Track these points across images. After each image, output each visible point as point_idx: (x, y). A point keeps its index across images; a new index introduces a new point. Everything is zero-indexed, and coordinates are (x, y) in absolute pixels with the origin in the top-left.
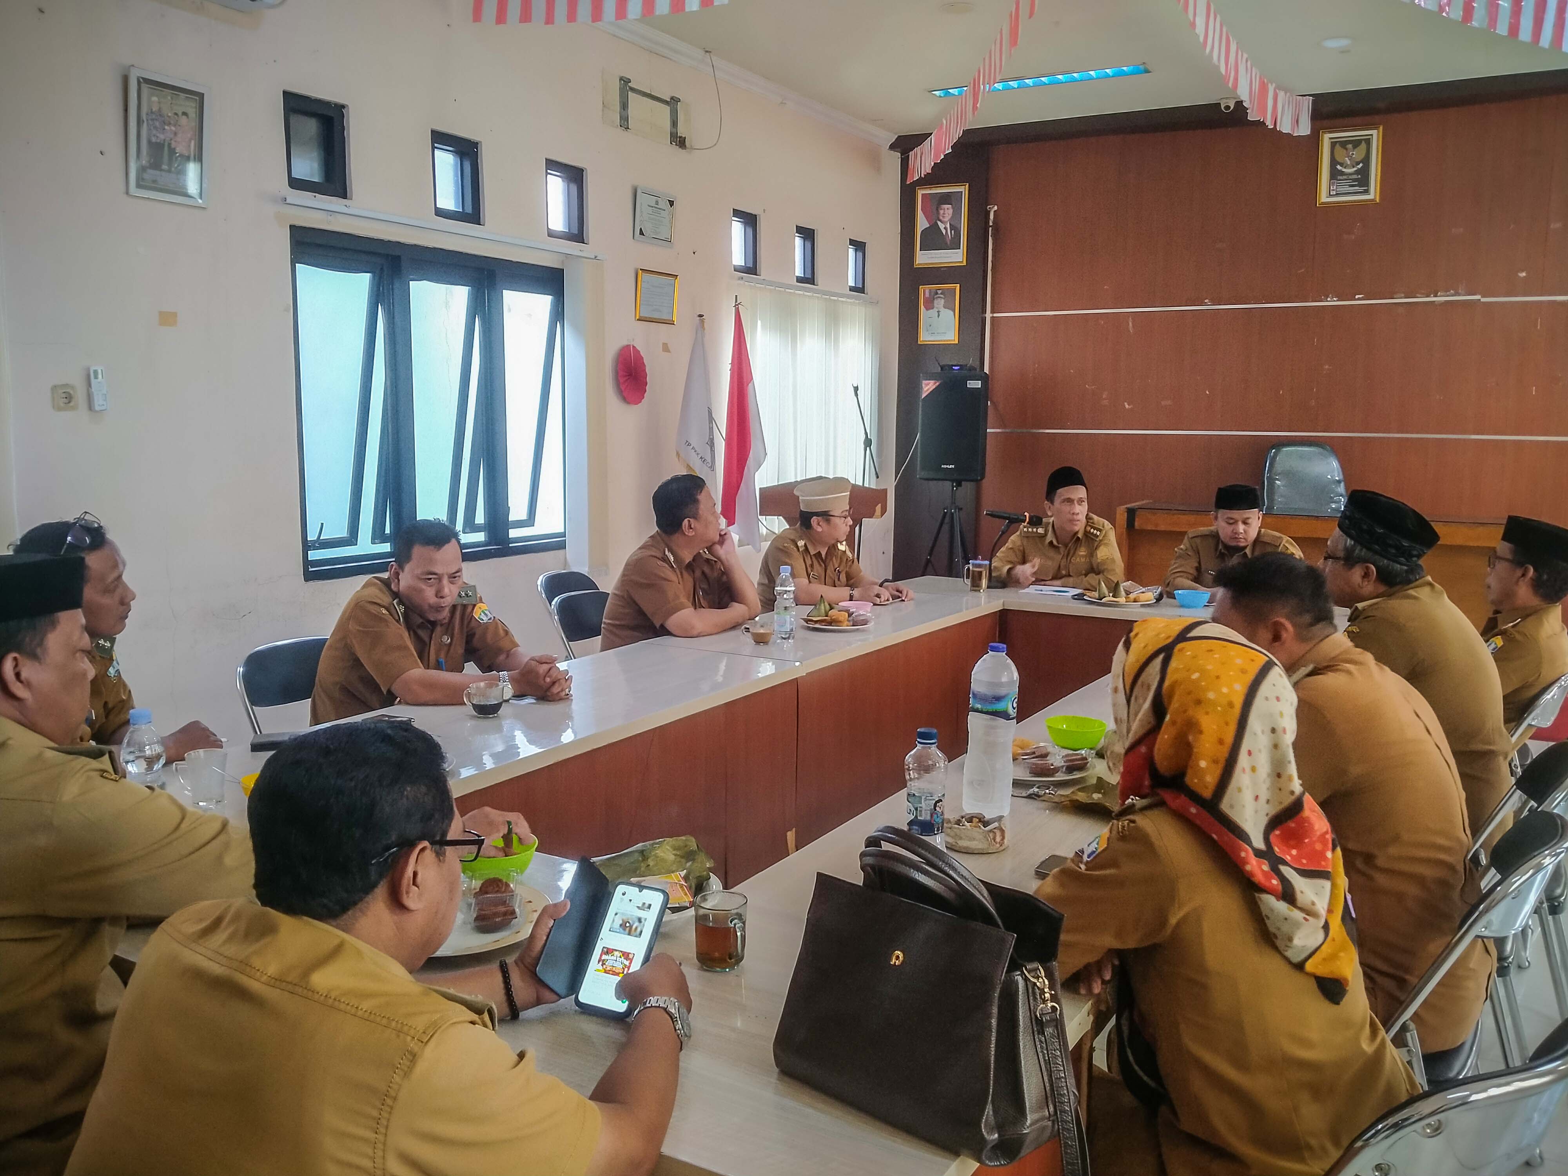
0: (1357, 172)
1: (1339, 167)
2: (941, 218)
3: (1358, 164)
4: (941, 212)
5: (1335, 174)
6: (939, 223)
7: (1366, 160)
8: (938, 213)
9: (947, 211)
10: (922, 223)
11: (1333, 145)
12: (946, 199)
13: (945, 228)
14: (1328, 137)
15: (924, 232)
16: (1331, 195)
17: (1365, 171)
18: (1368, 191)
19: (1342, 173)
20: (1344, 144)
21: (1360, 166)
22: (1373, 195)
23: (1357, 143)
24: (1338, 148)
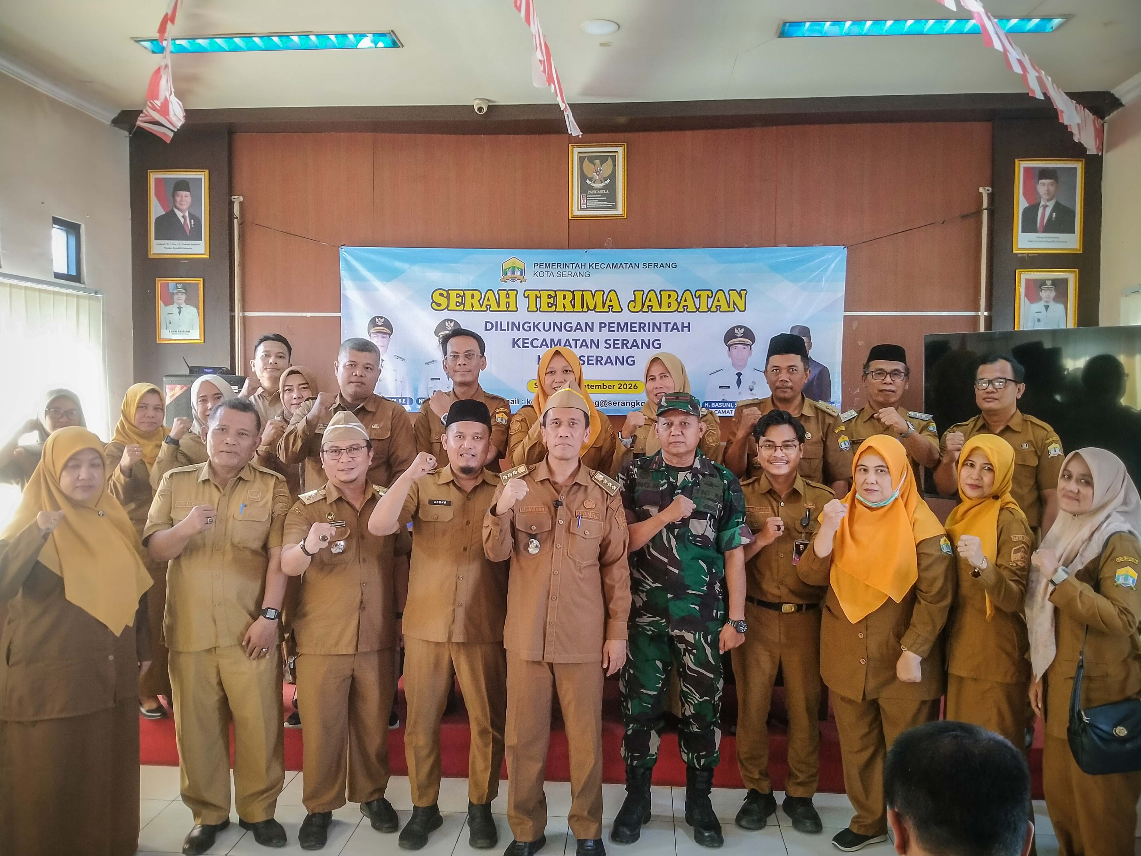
0: (605, 188)
1: (588, 181)
2: (178, 205)
3: (605, 179)
4: (178, 199)
6: (176, 211)
7: (613, 176)
8: (174, 200)
9: (185, 198)
11: (582, 160)
12: (182, 185)
14: (577, 151)
15: (158, 220)
16: (581, 209)
17: (612, 187)
18: (615, 207)
19: (591, 188)
20: (592, 159)
21: (608, 181)
22: (619, 211)
23: (604, 159)
24: (586, 163)
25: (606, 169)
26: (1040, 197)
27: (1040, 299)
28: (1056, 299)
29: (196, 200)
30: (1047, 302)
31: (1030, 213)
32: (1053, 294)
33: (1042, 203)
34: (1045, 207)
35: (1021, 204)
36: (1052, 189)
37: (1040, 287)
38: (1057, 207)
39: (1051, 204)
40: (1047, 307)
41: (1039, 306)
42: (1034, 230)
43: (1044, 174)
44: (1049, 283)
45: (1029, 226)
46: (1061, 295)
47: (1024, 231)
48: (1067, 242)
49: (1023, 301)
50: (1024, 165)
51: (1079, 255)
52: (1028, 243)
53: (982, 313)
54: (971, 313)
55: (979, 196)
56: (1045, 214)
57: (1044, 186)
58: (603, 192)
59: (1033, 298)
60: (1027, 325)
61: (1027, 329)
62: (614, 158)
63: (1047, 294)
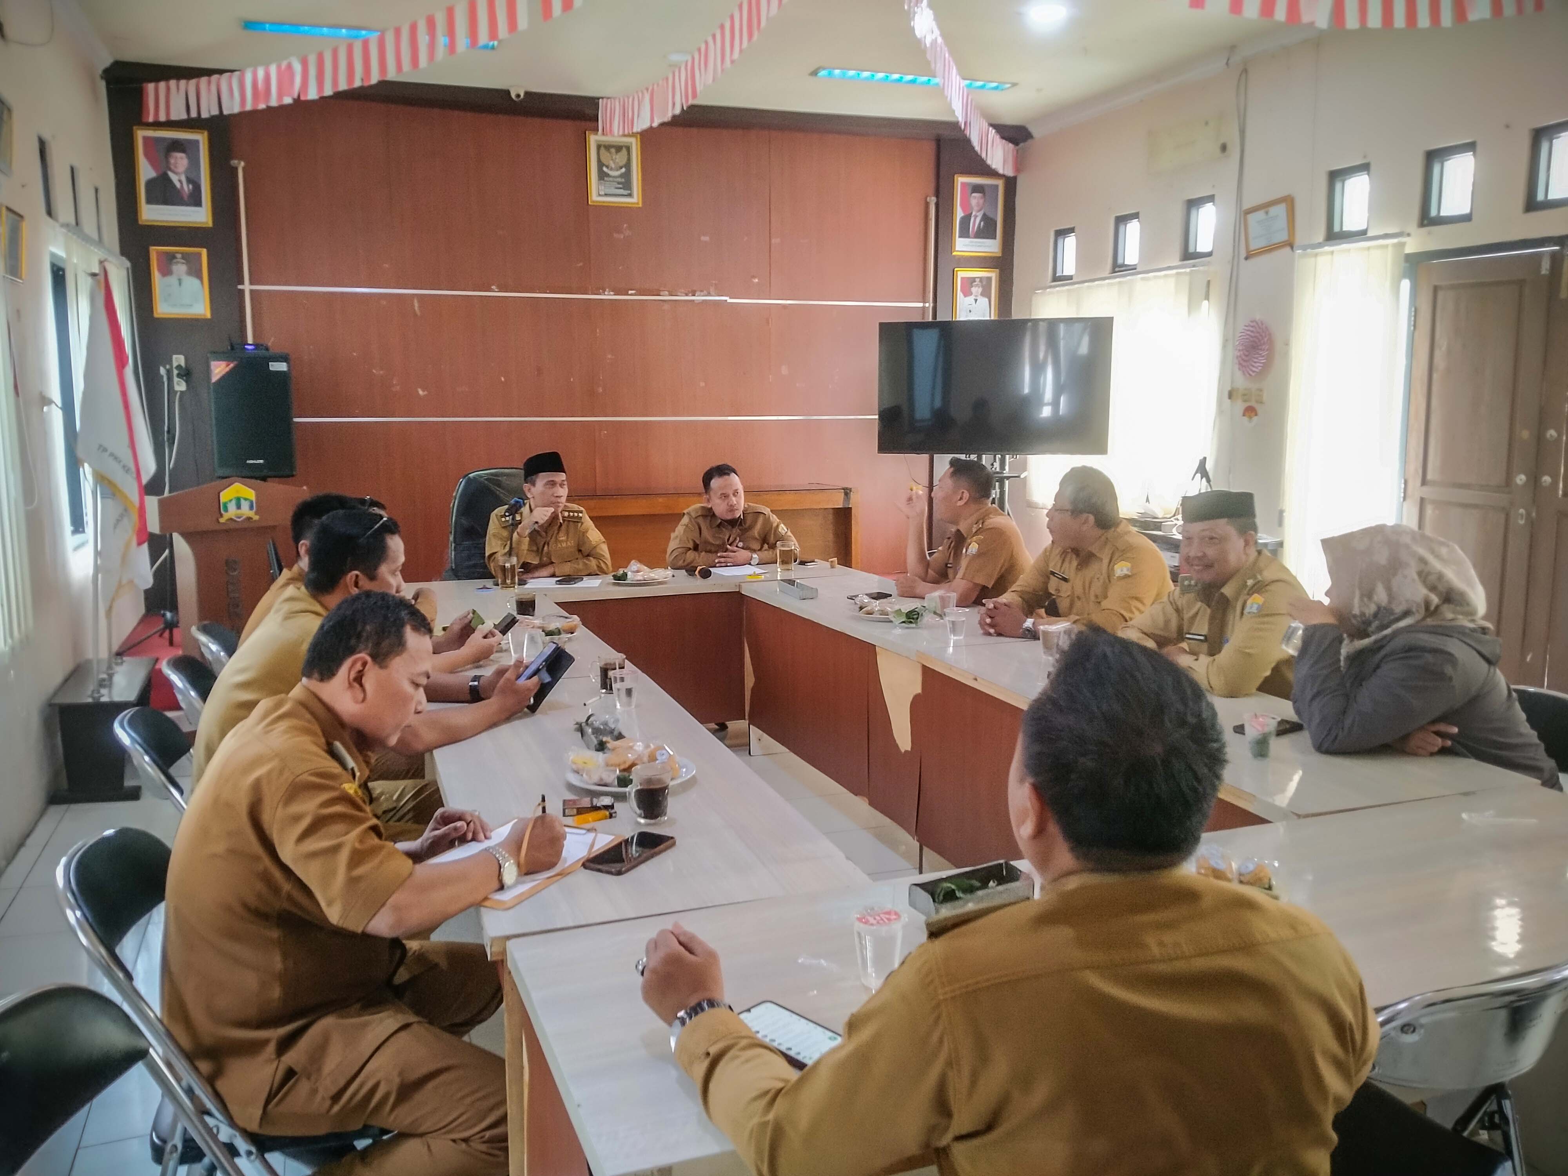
2: (172, 167)
4: (172, 161)
6: (170, 174)
8: (168, 162)
9: (180, 161)
10: (145, 171)
12: (176, 146)
13: (180, 181)
14: (593, 140)
15: (150, 183)
16: (600, 195)
17: (627, 175)
18: (630, 195)
19: (608, 175)
20: (608, 147)
21: (623, 170)
22: (635, 199)
23: (619, 149)
24: (603, 150)
25: (621, 158)
26: (972, 208)
27: (971, 294)
28: (982, 294)
29: (194, 163)
30: (976, 296)
31: (966, 220)
32: (980, 290)
33: (974, 213)
34: (976, 217)
35: (959, 214)
36: (981, 201)
37: (972, 283)
38: (985, 218)
39: (980, 215)
40: (976, 300)
41: (971, 299)
42: (968, 237)
43: (977, 189)
44: (978, 280)
45: (965, 233)
46: (986, 293)
47: (960, 237)
48: (991, 247)
49: (960, 295)
50: (961, 180)
51: (999, 257)
52: (963, 246)
53: (929, 305)
54: (921, 305)
55: (927, 205)
56: (976, 222)
57: (976, 199)
58: (619, 180)
59: (967, 293)
60: (962, 316)
61: (962, 319)
62: (628, 149)
63: (976, 290)
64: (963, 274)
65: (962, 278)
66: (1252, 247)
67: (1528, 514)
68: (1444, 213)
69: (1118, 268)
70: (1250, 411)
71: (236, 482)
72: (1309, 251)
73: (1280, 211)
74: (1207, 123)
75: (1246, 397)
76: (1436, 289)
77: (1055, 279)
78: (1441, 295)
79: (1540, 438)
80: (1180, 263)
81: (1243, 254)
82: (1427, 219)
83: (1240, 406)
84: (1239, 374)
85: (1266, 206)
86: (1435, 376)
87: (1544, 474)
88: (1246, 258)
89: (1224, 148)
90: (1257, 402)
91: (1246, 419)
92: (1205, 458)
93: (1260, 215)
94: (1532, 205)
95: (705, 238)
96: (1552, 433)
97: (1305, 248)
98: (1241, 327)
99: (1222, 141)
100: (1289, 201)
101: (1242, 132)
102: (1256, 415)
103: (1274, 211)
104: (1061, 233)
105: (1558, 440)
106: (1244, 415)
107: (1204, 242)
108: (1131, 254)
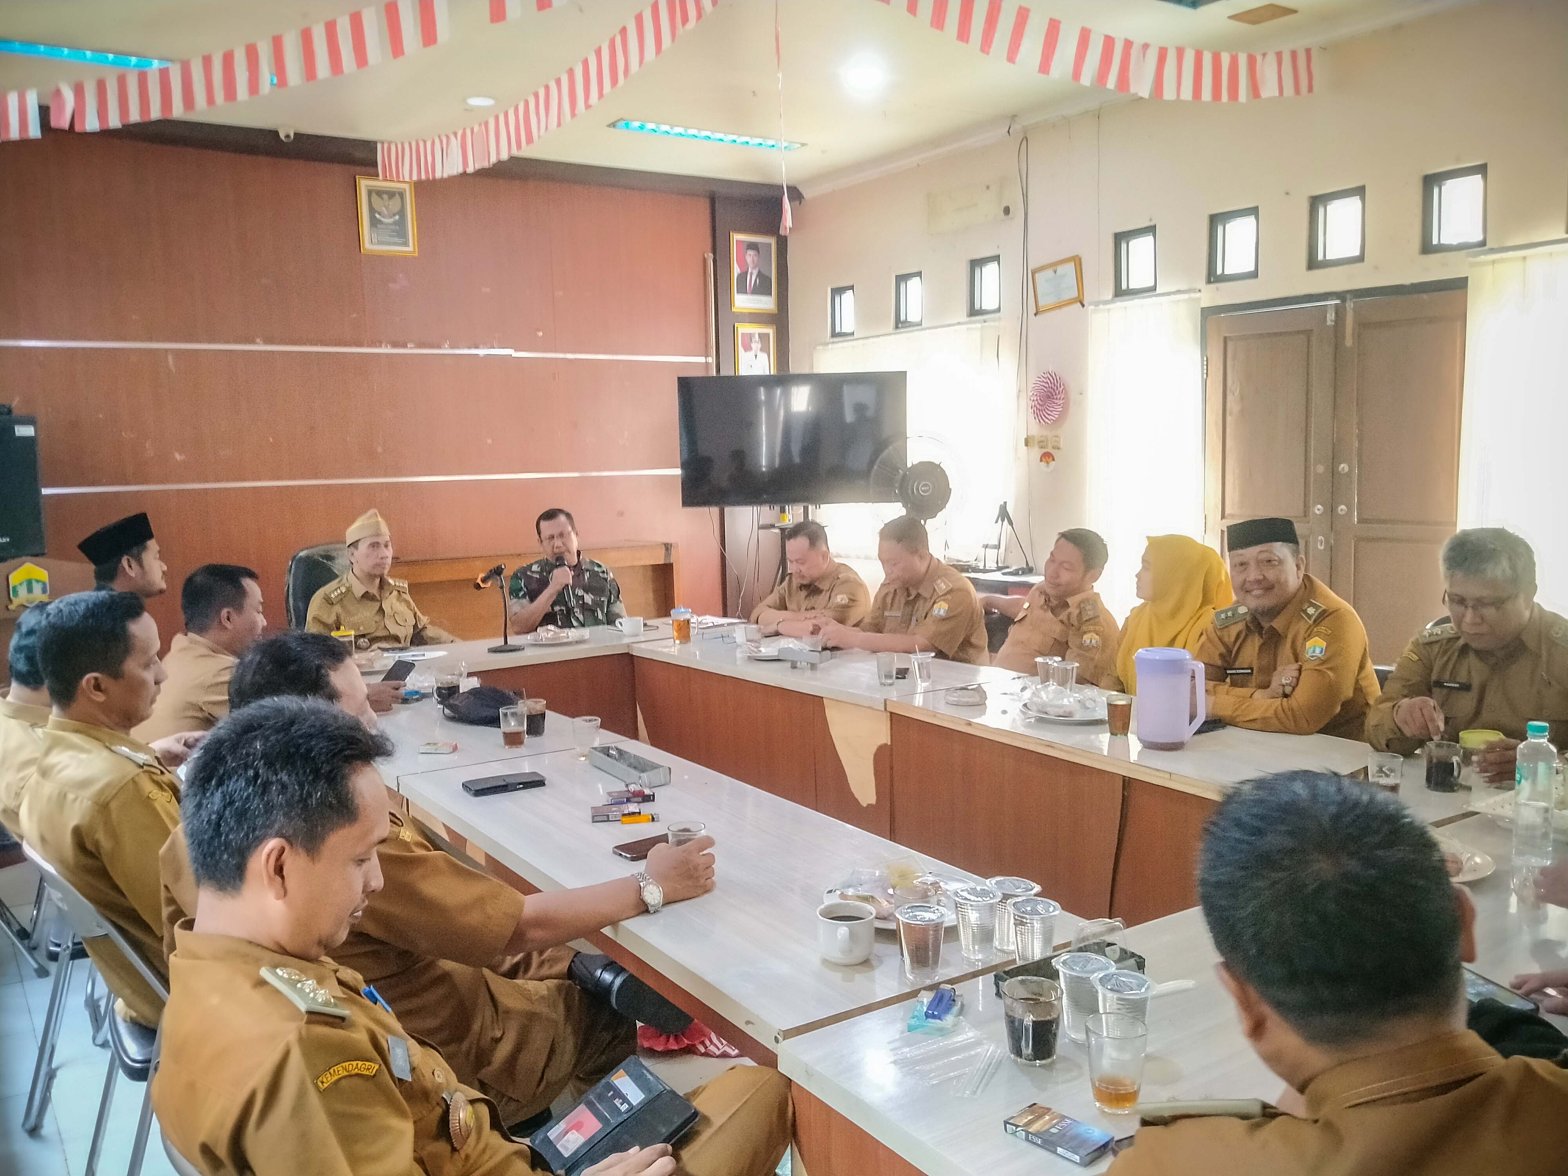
0: (395, 223)
1: (377, 216)
3: (394, 215)
5: (374, 223)
7: (402, 213)
11: (370, 193)
14: (364, 184)
16: (373, 244)
17: (402, 223)
18: (406, 244)
19: (380, 222)
20: (379, 193)
21: (397, 217)
22: (410, 248)
23: (391, 194)
24: (374, 197)
25: (395, 204)
26: (748, 265)
27: (751, 349)
28: (761, 350)
30: (756, 351)
31: (743, 277)
32: (759, 346)
33: (749, 270)
34: (751, 273)
36: (756, 259)
37: (752, 339)
38: (760, 274)
39: (755, 273)
40: (756, 355)
41: (751, 354)
42: (746, 293)
43: (753, 246)
44: (757, 336)
45: (742, 290)
46: (765, 349)
47: (739, 293)
48: (767, 303)
49: (741, 349)
50: (737, 237)
51: (776, 314)
52: (743, 302)
53: (711, 360)
54: (702, 360)
55: (705, 261)
56: (752, 278)
57: (750, 256)
58: (393, 227)
59: (748, 348)
60: (744, 370)
61: (743, 374)
62: (402, 195)
63: (756, 345)
64: (743, 329)
65: (742, 334)
66: (1041, 303)
67: (1327, 542)
68: (1227, 272)
69: (900, 324)
70: (1047, 457)
71: (25, 562)
72: (1101, 306)
73: (1069, 269)
74: (988, 187)
75: (1042, 444)
76: (1225, 340)
77: (834, 334)
78: (1230, 345)
79: (1333, 472)
80: (968, 319)
81: (1032, 309)
82: (1213, 277)
83: (1037, 453)
84: (1034, 423)
85: (1054, 265)
86: (1229, 419)
87: (1341, 504)
88: (1036, 315)
89: (1007, 211)
90: (1054, 448)
91: (1043, 464)
92: (1005, 503)
93: (1049, 273)
94: (1313, 263)
95: (486, 290)
96: (1344, 467)
97: (1097, 304)
98: (1032, 379)
99: (1005, 205)
100: (1077, 261)
101: (1025, 196)
102: (1054, 460)
103: (1061, 269)
104: (838, 291)
105: (1349, 474)
106: (1041, 461)
107: (988, 299)
108: (913, 311)
